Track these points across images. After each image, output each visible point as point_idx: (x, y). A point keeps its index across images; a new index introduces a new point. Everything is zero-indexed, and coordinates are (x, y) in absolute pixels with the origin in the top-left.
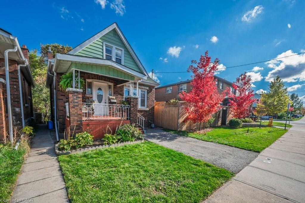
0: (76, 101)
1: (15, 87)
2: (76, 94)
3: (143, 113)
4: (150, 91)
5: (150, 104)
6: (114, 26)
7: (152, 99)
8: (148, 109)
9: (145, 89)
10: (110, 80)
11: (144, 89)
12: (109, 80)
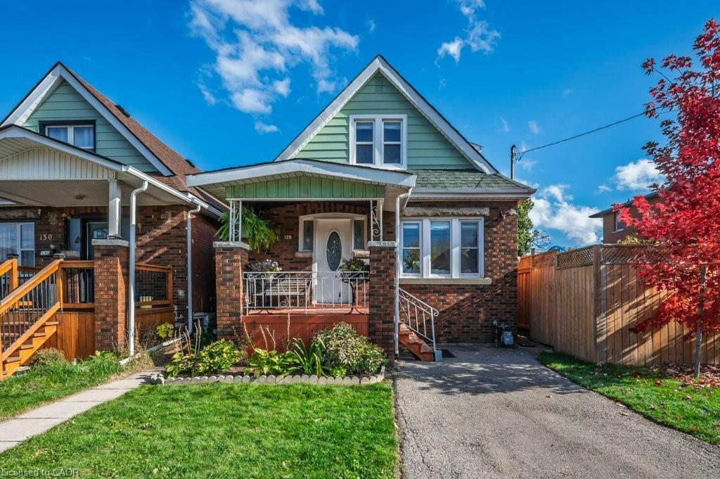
0: (228, 269)
1: (180, 252)
2: (228, 253)
3: (467, 295)
4: (496, 220)
5: (495, 262)
6: (377, 64)
7: (503, 244)
8: (488, 281)
9: (475, 215)
10: (358, 208)
11: (470, 215)
12: (355, 209)
